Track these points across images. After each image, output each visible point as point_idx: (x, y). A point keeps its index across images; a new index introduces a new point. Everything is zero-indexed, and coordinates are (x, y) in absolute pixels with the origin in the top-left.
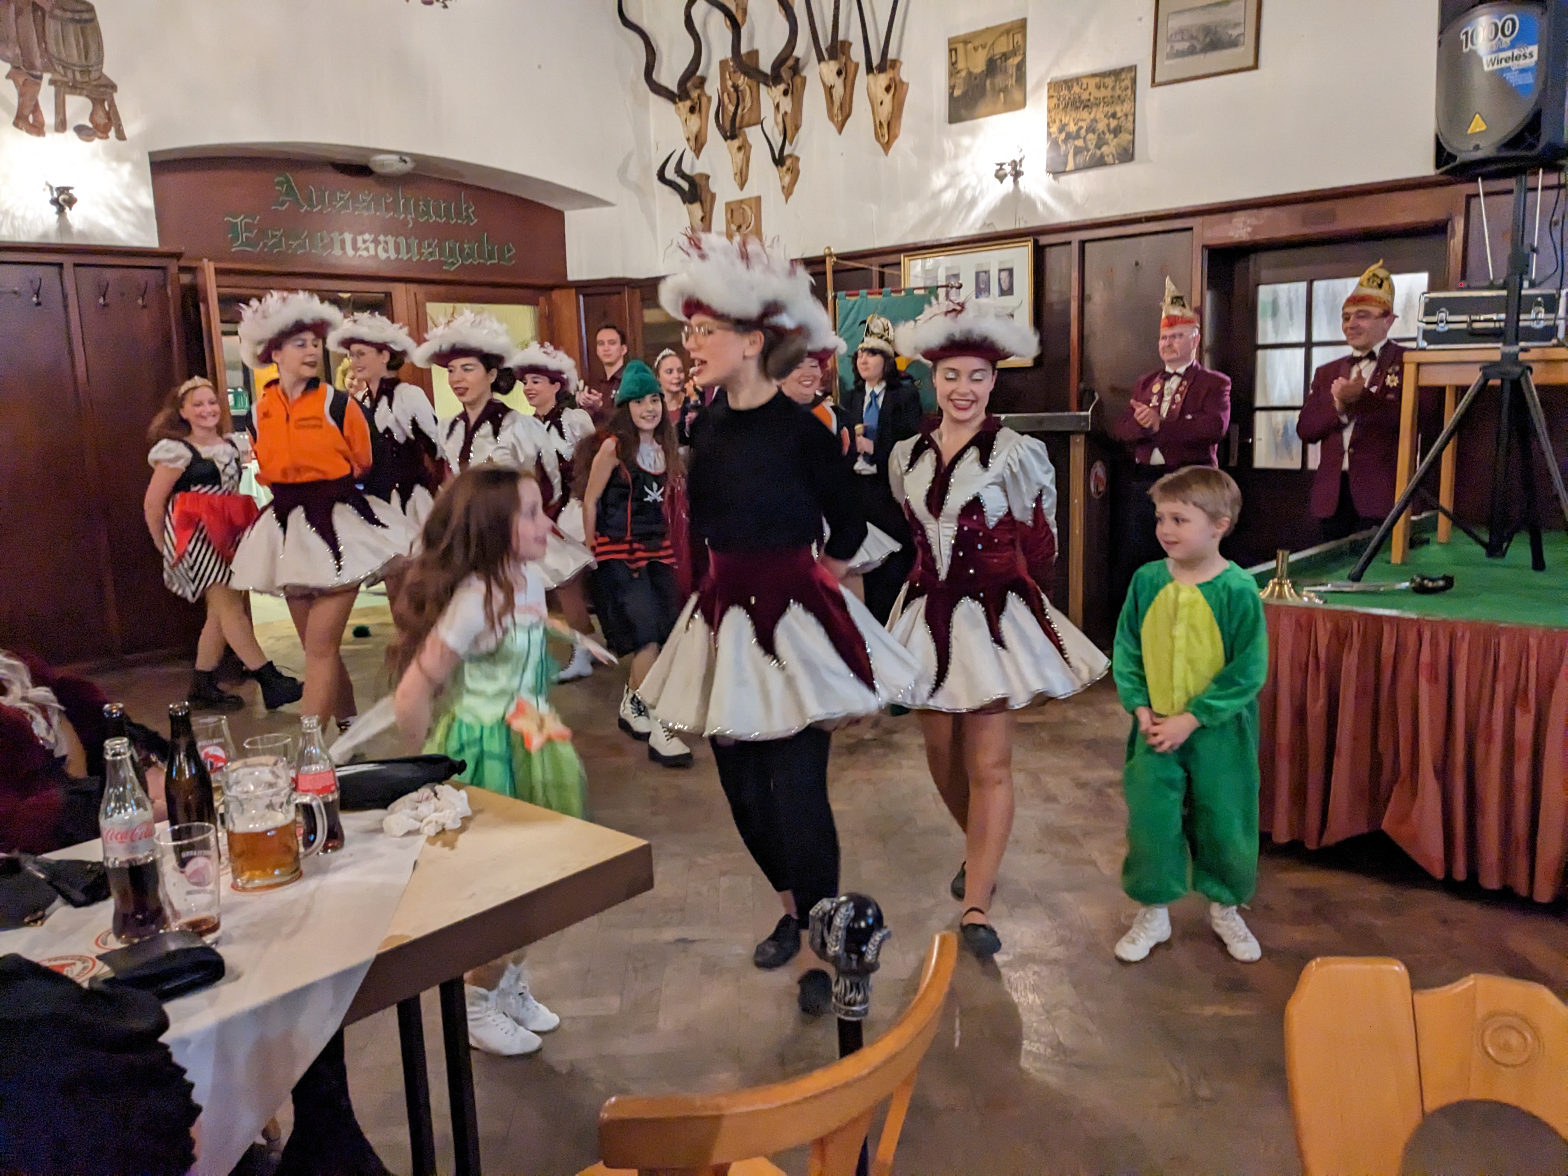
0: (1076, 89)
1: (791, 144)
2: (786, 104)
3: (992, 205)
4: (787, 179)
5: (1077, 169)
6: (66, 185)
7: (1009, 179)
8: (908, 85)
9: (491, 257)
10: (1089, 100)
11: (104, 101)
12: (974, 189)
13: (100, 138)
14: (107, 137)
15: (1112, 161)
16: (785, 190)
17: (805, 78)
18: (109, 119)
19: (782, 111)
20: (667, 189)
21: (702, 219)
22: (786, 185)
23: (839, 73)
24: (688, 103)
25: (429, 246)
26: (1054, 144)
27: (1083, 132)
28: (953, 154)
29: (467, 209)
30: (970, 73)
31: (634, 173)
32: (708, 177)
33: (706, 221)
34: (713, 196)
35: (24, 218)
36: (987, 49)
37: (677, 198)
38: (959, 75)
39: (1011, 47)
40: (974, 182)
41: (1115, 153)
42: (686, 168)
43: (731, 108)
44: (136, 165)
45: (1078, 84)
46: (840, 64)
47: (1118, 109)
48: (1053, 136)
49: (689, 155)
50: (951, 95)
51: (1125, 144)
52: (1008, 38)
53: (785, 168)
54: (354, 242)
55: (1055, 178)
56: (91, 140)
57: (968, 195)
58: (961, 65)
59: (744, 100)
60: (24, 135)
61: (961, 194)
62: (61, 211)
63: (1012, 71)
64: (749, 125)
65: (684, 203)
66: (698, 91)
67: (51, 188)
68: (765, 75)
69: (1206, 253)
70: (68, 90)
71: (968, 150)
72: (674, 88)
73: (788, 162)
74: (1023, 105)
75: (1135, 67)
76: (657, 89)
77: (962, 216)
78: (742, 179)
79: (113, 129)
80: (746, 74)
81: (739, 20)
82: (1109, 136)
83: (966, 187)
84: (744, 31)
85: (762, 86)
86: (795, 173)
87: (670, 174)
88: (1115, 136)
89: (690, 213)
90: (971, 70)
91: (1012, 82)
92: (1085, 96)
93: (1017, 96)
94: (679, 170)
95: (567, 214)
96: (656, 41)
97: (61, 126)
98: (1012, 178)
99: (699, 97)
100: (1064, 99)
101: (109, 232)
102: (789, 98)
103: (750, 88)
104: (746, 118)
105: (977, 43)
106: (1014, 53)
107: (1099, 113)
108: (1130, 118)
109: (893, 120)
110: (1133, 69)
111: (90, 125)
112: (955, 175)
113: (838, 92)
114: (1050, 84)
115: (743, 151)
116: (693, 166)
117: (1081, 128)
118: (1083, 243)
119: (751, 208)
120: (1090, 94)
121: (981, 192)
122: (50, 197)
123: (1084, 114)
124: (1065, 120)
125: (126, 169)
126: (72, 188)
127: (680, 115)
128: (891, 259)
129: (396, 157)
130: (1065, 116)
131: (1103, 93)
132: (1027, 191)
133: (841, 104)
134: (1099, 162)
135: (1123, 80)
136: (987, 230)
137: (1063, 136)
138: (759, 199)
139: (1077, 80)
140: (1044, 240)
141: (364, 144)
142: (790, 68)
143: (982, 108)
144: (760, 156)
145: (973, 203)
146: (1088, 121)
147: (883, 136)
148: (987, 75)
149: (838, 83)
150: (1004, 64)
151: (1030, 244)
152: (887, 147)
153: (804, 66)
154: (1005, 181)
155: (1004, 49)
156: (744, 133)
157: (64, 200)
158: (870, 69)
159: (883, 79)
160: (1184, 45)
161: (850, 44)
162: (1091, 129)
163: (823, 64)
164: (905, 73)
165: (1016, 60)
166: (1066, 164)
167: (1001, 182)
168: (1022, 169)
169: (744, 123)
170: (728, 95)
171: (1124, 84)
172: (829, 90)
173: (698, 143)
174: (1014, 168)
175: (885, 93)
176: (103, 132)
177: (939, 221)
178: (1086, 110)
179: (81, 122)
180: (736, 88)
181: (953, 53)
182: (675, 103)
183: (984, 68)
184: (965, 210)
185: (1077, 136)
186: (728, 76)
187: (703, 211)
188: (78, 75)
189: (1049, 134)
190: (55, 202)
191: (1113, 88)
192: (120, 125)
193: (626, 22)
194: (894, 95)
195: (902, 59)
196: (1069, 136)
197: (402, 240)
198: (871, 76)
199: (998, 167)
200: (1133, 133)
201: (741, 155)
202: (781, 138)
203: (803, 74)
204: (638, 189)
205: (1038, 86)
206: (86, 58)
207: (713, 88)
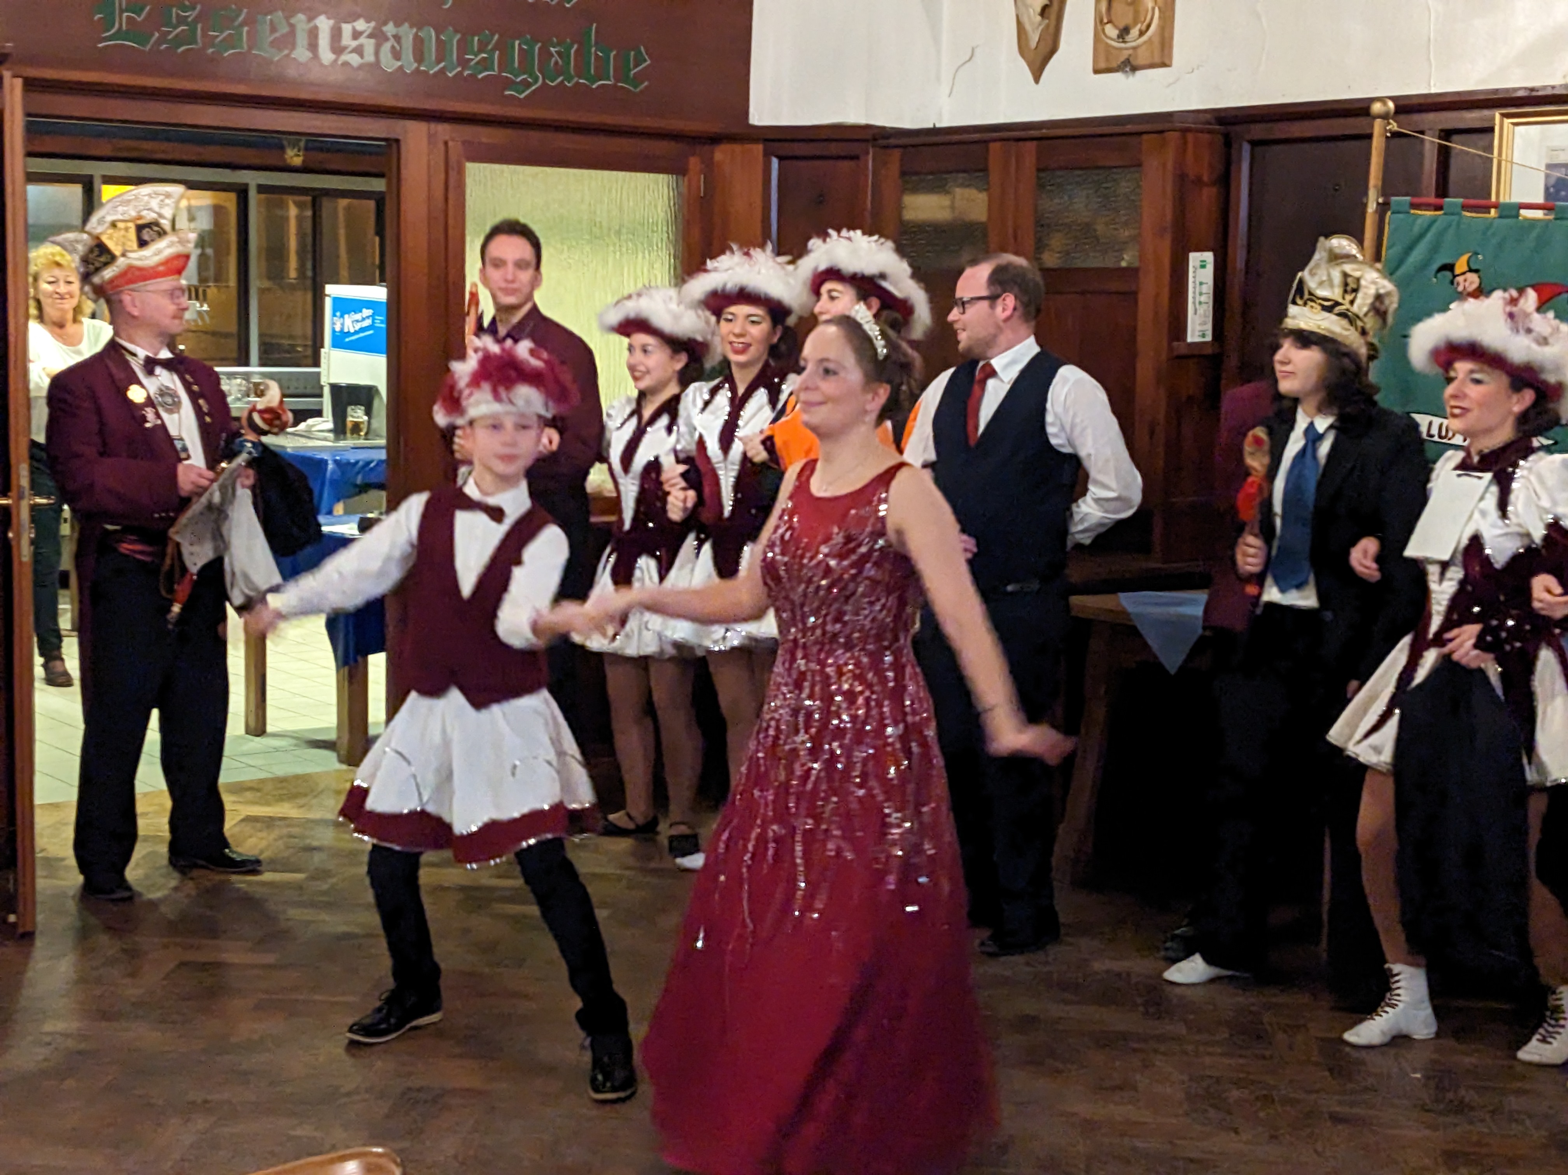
21: (1044, 10)
128: (1472, 118)
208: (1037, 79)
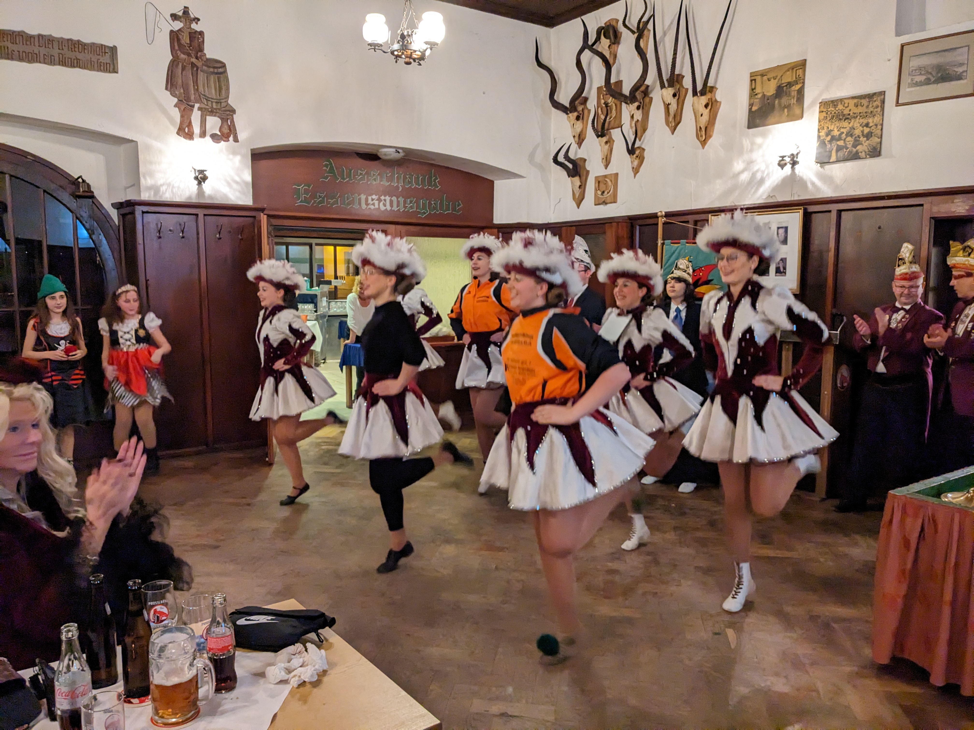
0: (840, 107)
1: (640, 141)
2: (638, 115)
3: (775, 184)
4: (636, 163)
5: (838, 161)
6: (202, 169)
7: (789, 166)
8: (720, 103)
9: (448, 209)
10: (849, 114)
11: (228, 119)
12: (763, 172)
13: (224, 141)
14: (229, 141)
15: (865, 157)
16: (634, 170)
17: (652, 98)
18: (230, 130)
19: (635, 119)
20: (559, 167)
21: (580, 187)
22: (635, 167)
23: (674, 95)
24: (576, 114)
25: (411, 202)
26: (822, 143)
27: (844, 136)
28: (749, 148)
29: (435, 180)
30: (764, 96)
31: (539, 157)
32: (585, 160)
33: (582, 186)
34: (588, 172)
35: (179, 187)
36: (777, 80)
37: (565, 173)
38: (756, 97)
39: (794, 79)
40: (763, 167)
41: (867, 150)
42: (571, 155)
43: (603, 117)
44: (243, 156)
45: (841, 103)
46: (675, 89)
47: (870, 120)
48: (822, 138)
49: (574, 146)
50: (750, 110)
51: (874, 145)
52: (792, 72)
53: (635, 156)
54: (367, 200)
55: (821, 167)
56: (220, 142)
57: (759, 176)
58: (758, 90)
59: (611, 112)
60: (182, 140)
61: (754, 175)
62: (199, 183)
63: (794, 94)
64: (613, 128)
65: (569, 177)
66: (582, 106)
67: (195, 170)
68: (625, 96)
69: (933, 221)
70: (208, 113)
71: (760, 146)
72: (567, 104)
73: (637, 152)
74: (802, 117)
75: (884, 92)
76: (557, 105)
77: (753, 190)
78: (607, 162)
79: (232, 135)
80: (613, 96)
81: (611, 62)
82: (862, 139)
83: (757, 171)
84: (614, 70)
85: (624, 104)
86: (641, 159)
87: (561, 158)
88: (868, 140)
89: (572, 183)
90: (765, 93)
91: (794, 101)
92: (846, 112)
93: (797, 111)
94: (566, 157)
95: (495, 182)
96: (558, 75)
97: (203, 134)
98: (791, 166)
99: (583, 110)
100: (831, 113)
101: (225, 196)
102: (640, 111)
103: (616, 105)
104: (612, 123)
105: (770, 75)
106: (796, 83)
107: (856, 123)
108: (879, 127)
109: (709, 127)
110: (883, 93)
111: (219, 134)
112: (750, 162)
113: (673, 107)
114: (821, 103)
115: (609, 144)
116: (576, 153)
117: (843, 133)
118: (840, 212)
119: (611, 181)
120: (850, 110)
121: (768, 174)
122: (194, 175)
123: (845, 124)
124: (831, 128)
125: (238, 158)
126: (206, 171)
127: (570, 122)
128: (703, 216)
129: (394, 150)
130: (831, 125)
131: (860, 109)
132: (801, 174)
133: (675, 115)
134: (855, 157)
135: (875, 101)
136: (771, 200)
137: (829, 138)
138: (617, 174)
139: (841, 100)
140: (811, 209)
141: (375, 143)
142: (642, 92)
143: (771, 119)
144: (619, 147)
145: (762, 181)
146: (848, 128)
147: (701, 136)
148: (776, 97)
149: (674, 103)
150: (788, 90)
151: (801, 211)
152: (704, 143)
153: (652, 91)
154: (785, 168)
155: (789, 80)
156: (610, 132)
157: (201, 178)
158: (695, 93)
159: (704, 100)
160: (922, 78)
161: (683, 77)
162: (850, 134)
163: (663, 90)
164: (719, 96)
165: (798, 87)
166: (830, 157)
167: (782, 169)
168: (798, 160)
169: (610, 127)
170: (601, 109)
171: (875, 104)
172: (667, 106)
173: (580, 139)
174: (792, 159)
175: (705, 109)
176: (226, 138)
177: (736, 193)
178: (846, 121)
179: (214, 132)
180: (606, 104)
181: (753, 81)
182: (567, 114)
183: (775, 92)
184: (756, 186)
185: (839, 139)
186: (602, 97)
187: (581, 182)
188: (214, 104)
189: (819, 137)
190: (196, 178)
191: (867, 107)
192: (236, 133)
193: (540, 64)
194: (711, 109)
195: (717, 86)
196: (833, 138)
197: (394, 199)
198: (696, 98)
199: (781, 159)
200: (881, 138)
201: (607, 147)
202: (634, 137)
203: (651, 96)
204: (541, 168)
205: (812, 104)
206: (220, 95)
207: (592, 104)
208: (578, 208)
